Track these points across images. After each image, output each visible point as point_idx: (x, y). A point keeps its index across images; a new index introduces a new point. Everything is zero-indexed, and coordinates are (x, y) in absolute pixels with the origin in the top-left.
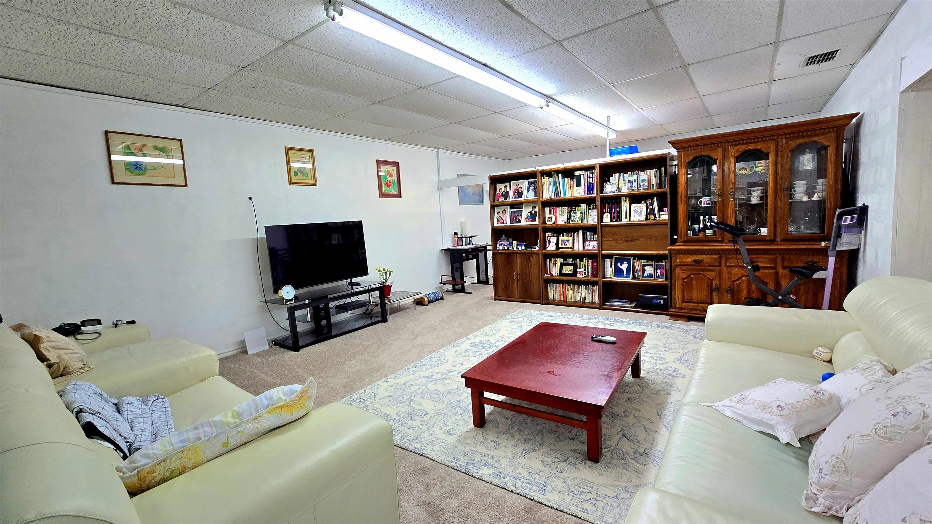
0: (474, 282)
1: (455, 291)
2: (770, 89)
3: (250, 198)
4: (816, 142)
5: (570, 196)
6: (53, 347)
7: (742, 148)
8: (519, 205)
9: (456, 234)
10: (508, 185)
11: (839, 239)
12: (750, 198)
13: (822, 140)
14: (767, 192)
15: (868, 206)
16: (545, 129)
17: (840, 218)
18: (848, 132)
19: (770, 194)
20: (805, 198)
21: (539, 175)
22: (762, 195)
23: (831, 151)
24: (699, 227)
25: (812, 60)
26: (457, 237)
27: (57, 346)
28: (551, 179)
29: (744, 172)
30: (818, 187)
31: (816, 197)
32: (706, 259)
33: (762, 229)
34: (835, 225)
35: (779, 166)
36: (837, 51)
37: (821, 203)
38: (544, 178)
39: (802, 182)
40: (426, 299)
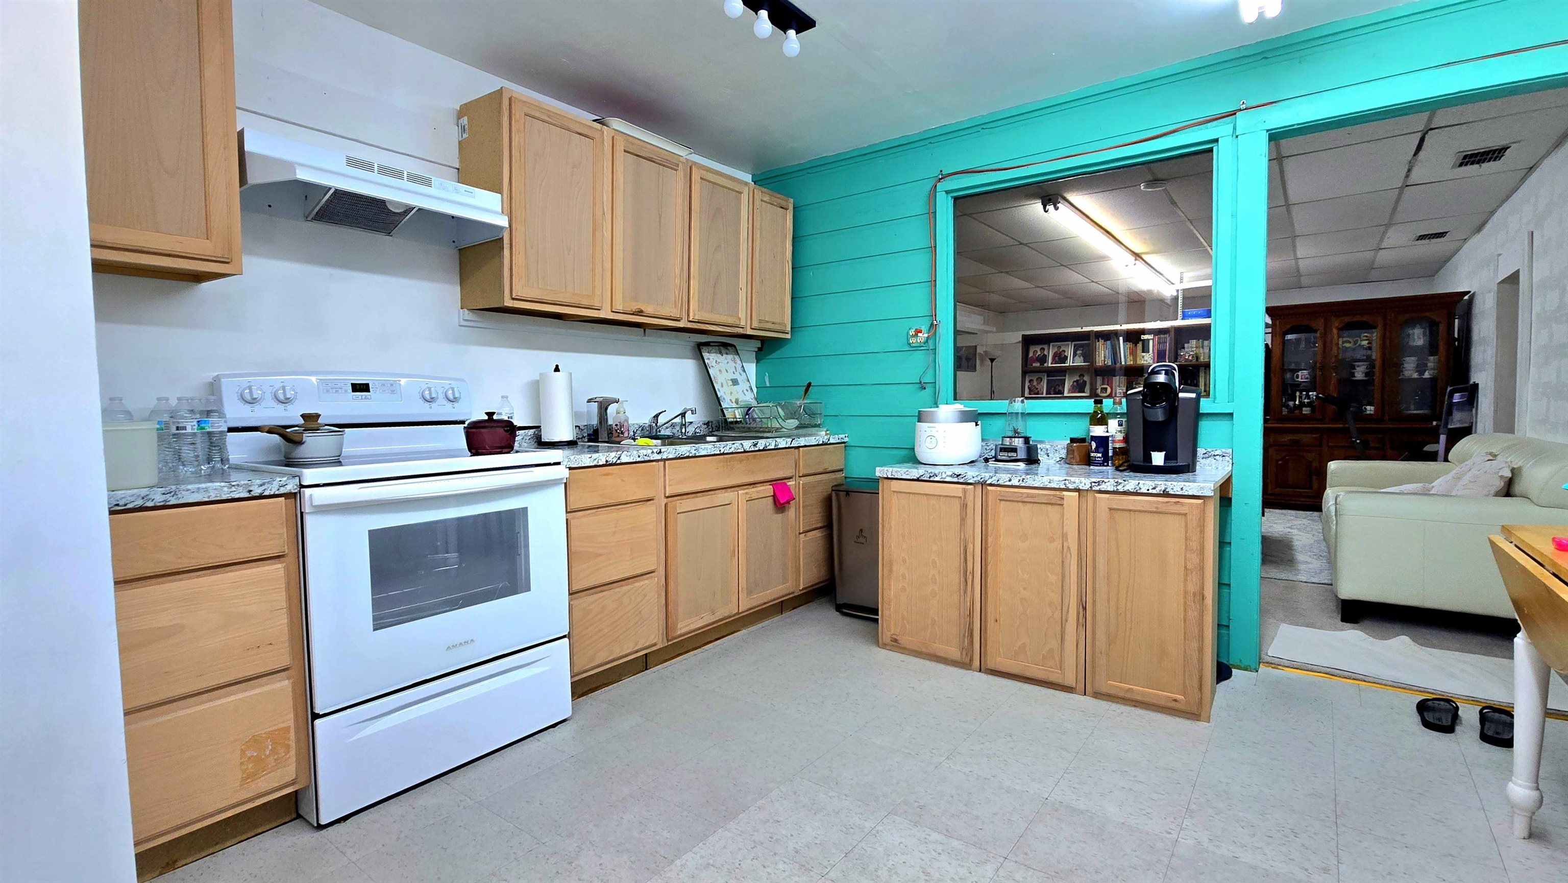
2: (1375, 257)
4: (1426, 317)
5: (1132, 363)
7: (1347, 319)
8: (1063, 371)
10: (1045, 347)
11: (1450, 418)
12: (1353, 373)
13: (1434, 316)
14: (1374, 367)
15: (1478, 384)
16: (1096, 282)
17: (1451, 396)
18: (1460, 309)
19: (1377, 370)
20: (1415, 375)
21: (1092, 337)
22: (1368, 370)
23: (1442, 328)
24: (1295, 404)
25: (1422, 237)
28: (1109, 342)
29: (1347, 345)
30: (1429, 364)
31: (1427, 375)
32: (1306, 438)
33: (1368, 408)
34: (1446, 403)
35: (1388, 342)
36: (1446, 233)
37: (1433, 380)
38: (1099, 341)
39: (1413, 358)
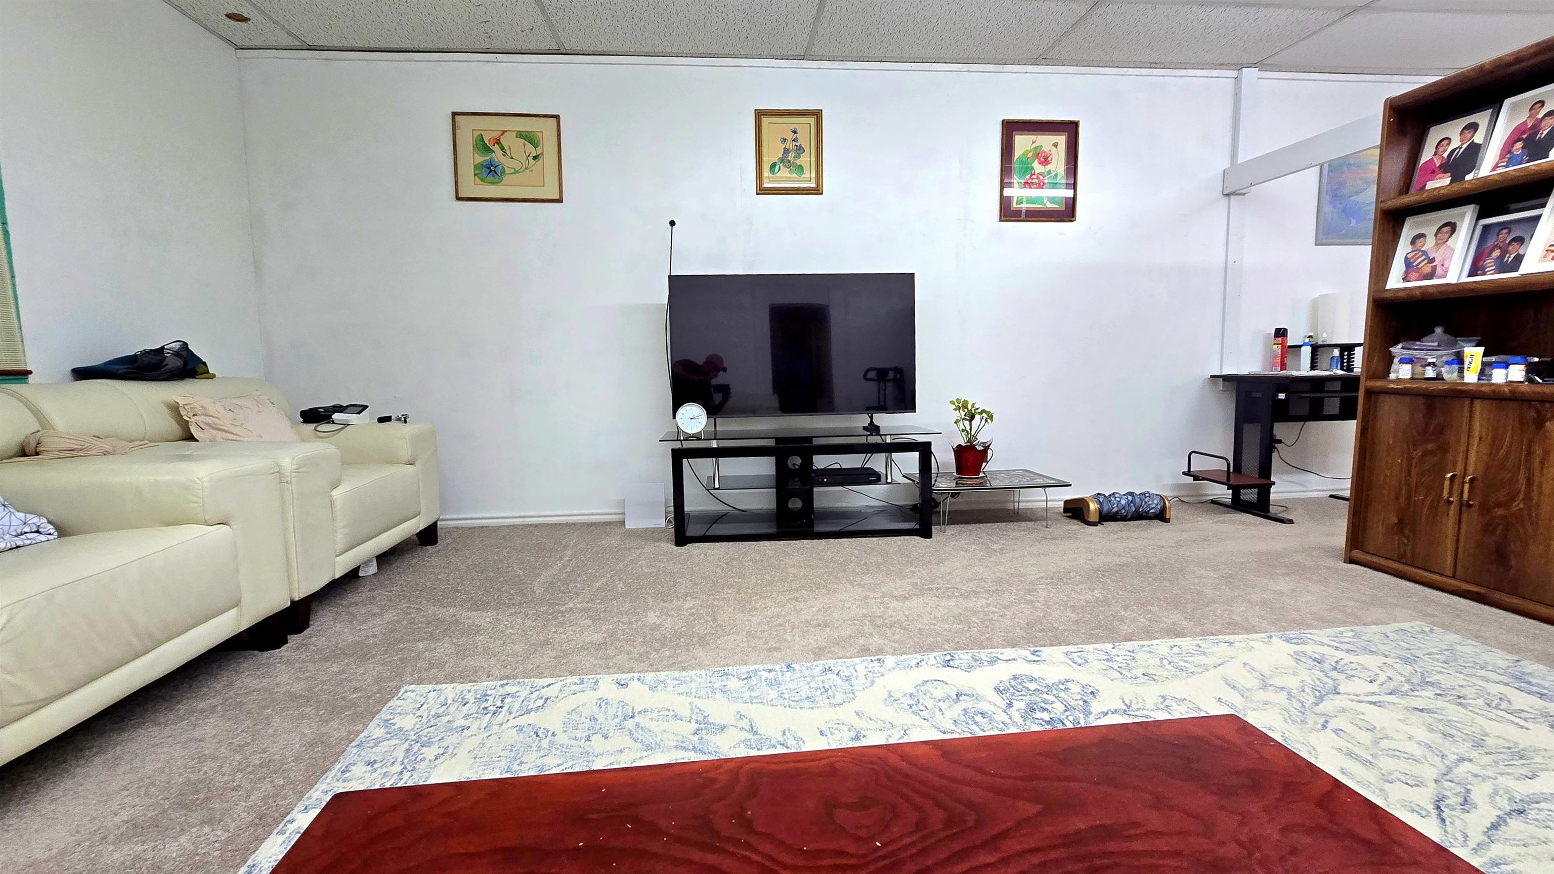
0: (1341, 493)
1: (1238, 505)
3: (672, 223)
6: (208, 425)
9: (1281, 333)
26: (1283, 344)
27: (216, 424)
40: (1093, 506)
